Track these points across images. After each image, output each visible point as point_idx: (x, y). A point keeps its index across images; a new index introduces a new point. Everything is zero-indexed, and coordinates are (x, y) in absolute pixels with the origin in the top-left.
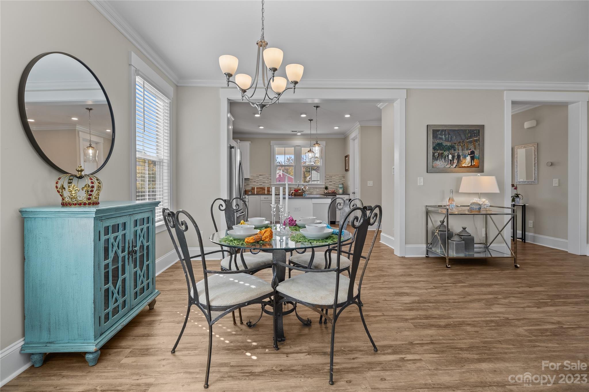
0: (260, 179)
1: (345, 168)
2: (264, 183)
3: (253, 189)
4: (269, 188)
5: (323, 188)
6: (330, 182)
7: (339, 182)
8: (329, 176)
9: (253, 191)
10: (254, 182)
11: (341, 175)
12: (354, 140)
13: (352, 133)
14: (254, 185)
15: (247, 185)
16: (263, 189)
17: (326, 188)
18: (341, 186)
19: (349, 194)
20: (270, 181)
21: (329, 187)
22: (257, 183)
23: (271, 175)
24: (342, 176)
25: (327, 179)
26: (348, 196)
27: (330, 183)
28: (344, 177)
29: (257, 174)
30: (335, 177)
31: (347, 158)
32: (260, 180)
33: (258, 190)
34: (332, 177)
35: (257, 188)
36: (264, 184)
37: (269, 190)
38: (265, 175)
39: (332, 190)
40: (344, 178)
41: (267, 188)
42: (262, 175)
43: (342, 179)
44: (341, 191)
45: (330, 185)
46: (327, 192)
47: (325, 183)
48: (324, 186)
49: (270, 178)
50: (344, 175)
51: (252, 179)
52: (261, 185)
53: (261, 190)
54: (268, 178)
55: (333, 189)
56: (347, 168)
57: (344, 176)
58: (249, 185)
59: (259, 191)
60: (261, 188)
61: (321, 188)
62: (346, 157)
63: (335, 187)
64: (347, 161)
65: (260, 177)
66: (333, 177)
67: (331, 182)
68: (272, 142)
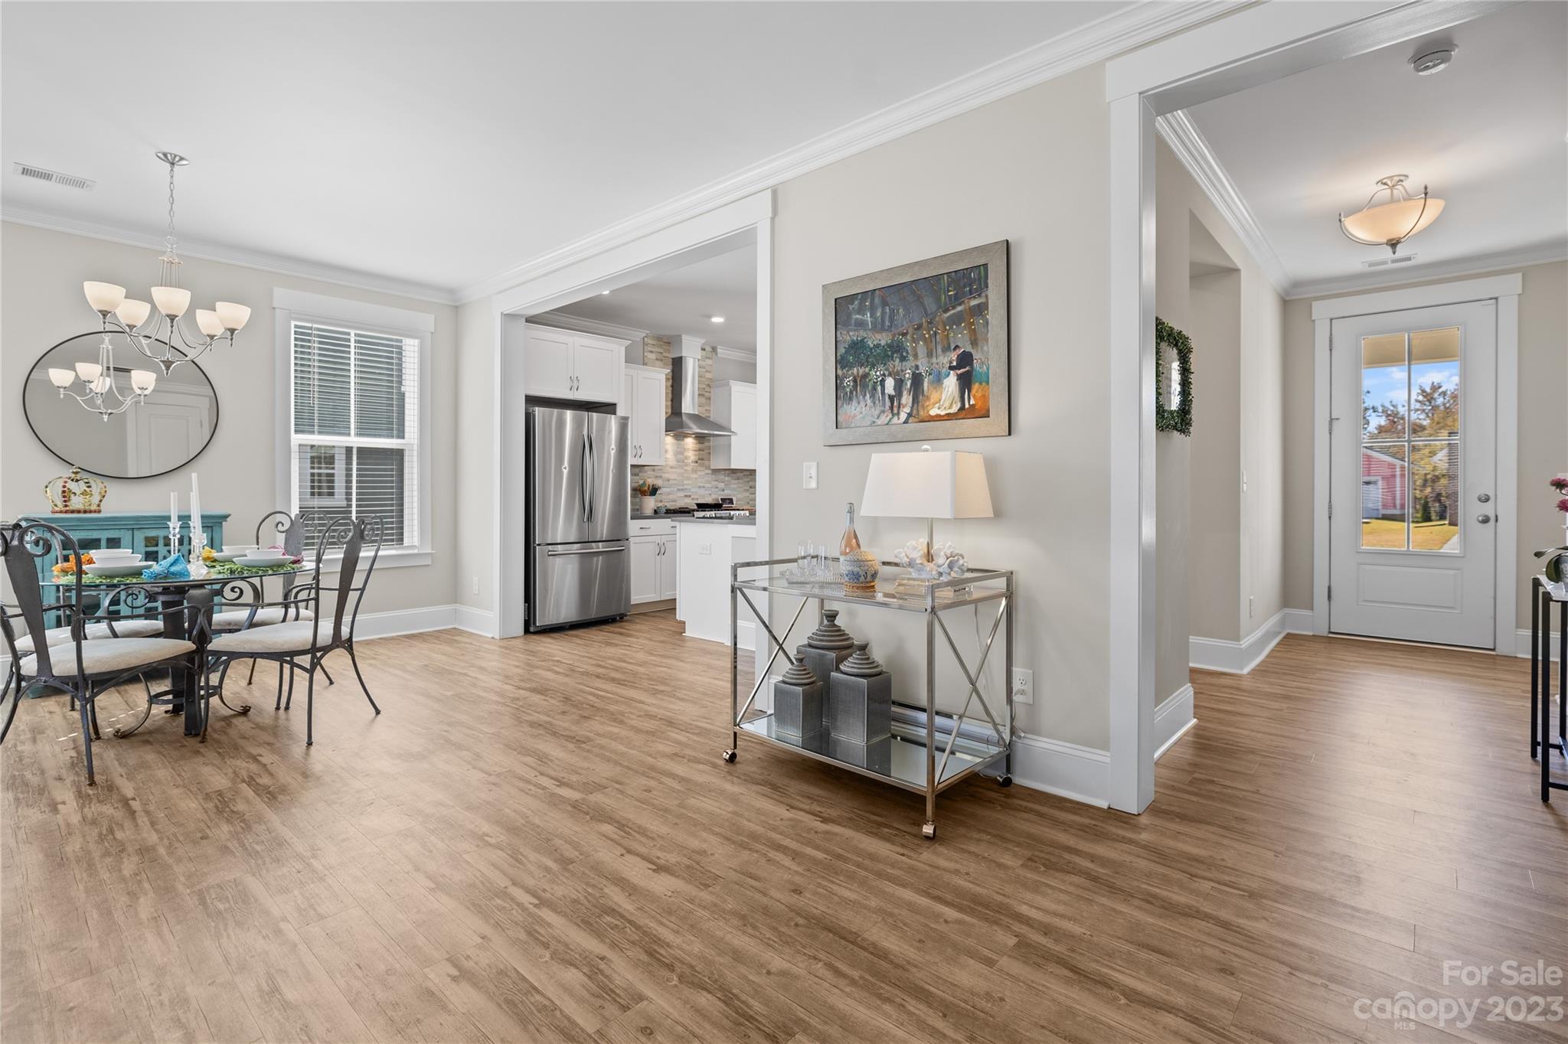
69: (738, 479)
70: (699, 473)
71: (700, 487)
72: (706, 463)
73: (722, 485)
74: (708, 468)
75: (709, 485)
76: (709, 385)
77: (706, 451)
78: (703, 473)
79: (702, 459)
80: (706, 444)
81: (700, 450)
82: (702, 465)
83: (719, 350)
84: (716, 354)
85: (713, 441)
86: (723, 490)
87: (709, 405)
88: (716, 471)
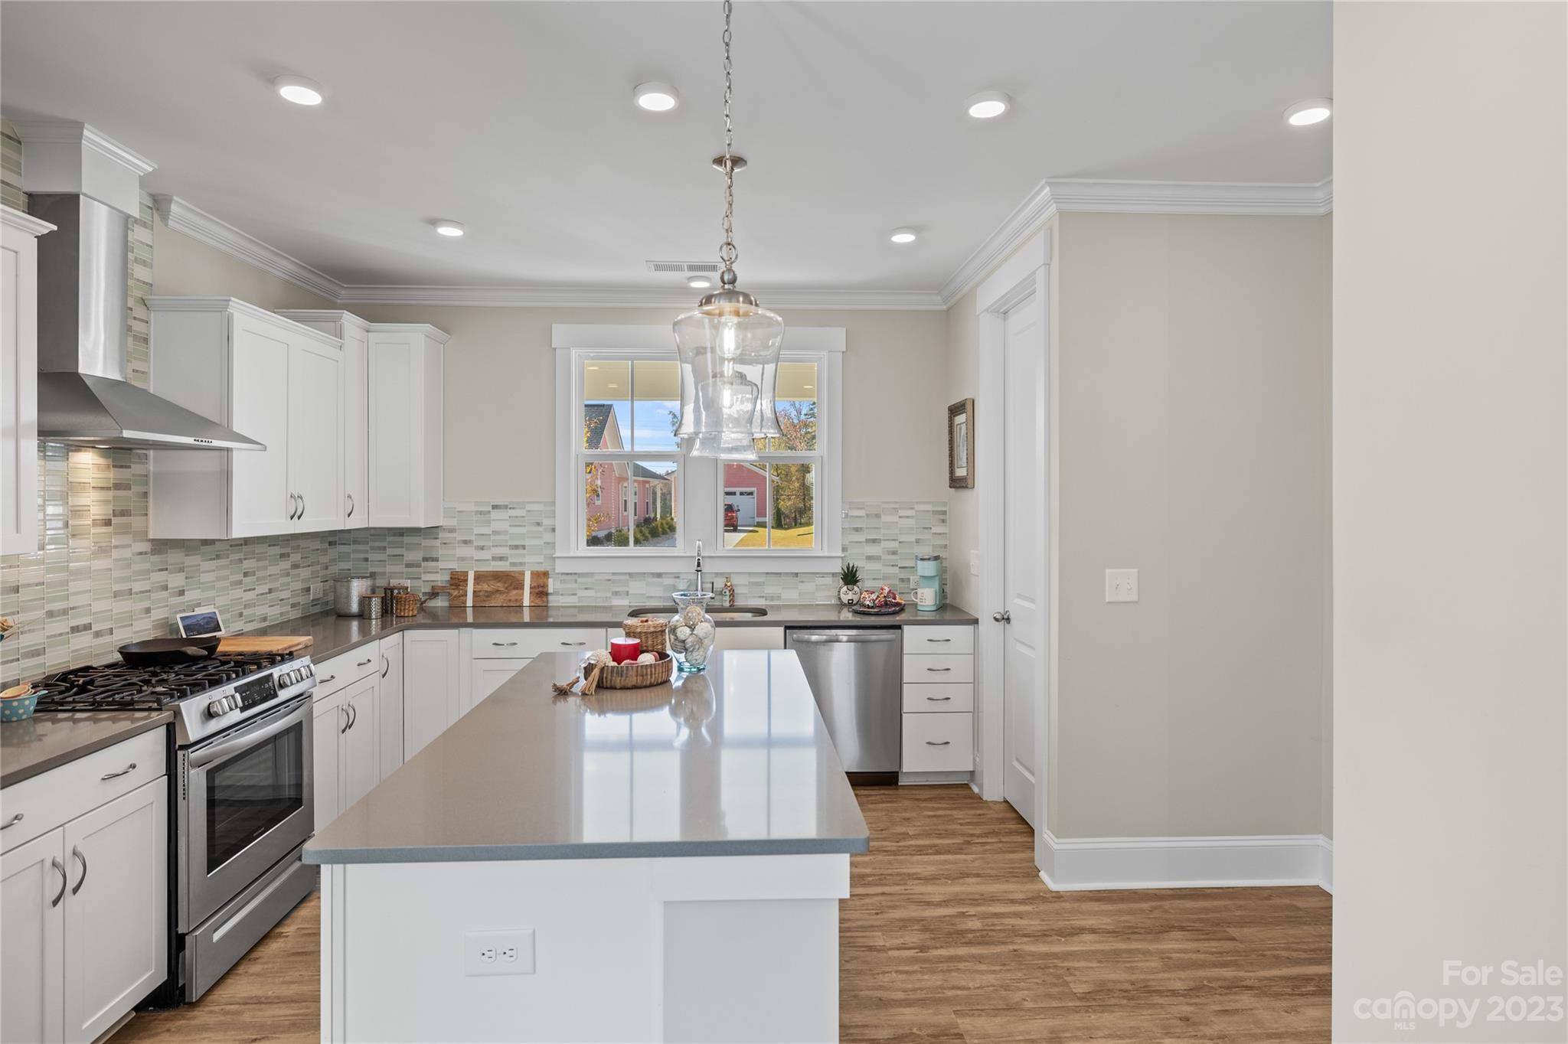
0: (496, 526)
1: (952, 472)
2: (516, 547)
3: (457, 580)
4: (546, 574)
5: (834, 575)
6: (867, 541)
7: (918, 541)
8: (862, 513)
9: (455, 593)
10: (465, 542)
11: (929, 507)
12: (1003, 312)
13: (992, 271)
14: (462, 559)
15: (425, 559)
16: (511, 581)
17: (850, 577)
18: (928, 569)
19: (975, 622)
20: (548, 537)
21: (867, 572)
22: (482, 548)
23: (554, 503)
24: (935, 512)
25: (857, 530)
26: (971, 627)
27: (873, 550)
28: (942, 516)
29: (477, 504)
30: (895, 519)
31: (960, 419)
32: (495, 533)
33: (485, 587)
34: (878, 516)
35: (479, 577)
36: (515, 557)
37: (545, 586)
38: (522, 505)
39: (878, 584)
40: (943, 521)
41: (536, 575)
42: (506, 507)
43: (935, 530)
44: (927, 598)
45: (869, 558)
46: (856, 598)
47: (844, 549)
48: (837, 567)
49: (547, 522)
50: (945, 504)
51: (452, 530)
52: (501, 559)
53: (500, 586)
54: (538, 524)
55: (885, 577)
56: (961, 472)
57: (944, 513)
58: (437, 560)
59: (490, 595)
60: (497, 576)
61: (823, 575)
62: (955, 410)
63: (896, 570)
64: (962, 431)
65: (495, 515)
66: (885, 518)
67: (874, 541)
68: (561, 333)
69: (218, 557)
70: (115, 554)
71: (116, 595)
72: (136, 522)
73: (176, 581)
74: (142, 536)
75: (145, 585)
76: (143, 302)
77: (135, 489)
78: (127, 553)
79: (124, 513)
80: (137, 469)
81: (117, 486)
82: (124, 530)
83: (174, 208)
84: (165, 217)
85: (154, 462)
86: (182, 593)
87: (145, 357)
88: (161, 546)
